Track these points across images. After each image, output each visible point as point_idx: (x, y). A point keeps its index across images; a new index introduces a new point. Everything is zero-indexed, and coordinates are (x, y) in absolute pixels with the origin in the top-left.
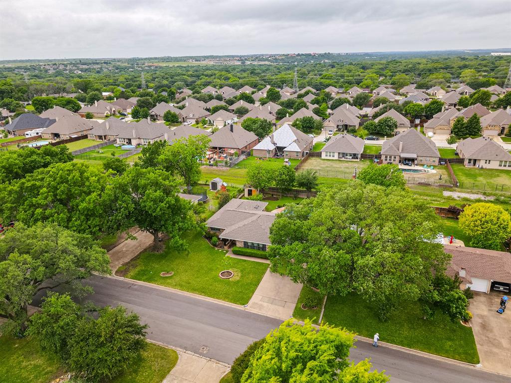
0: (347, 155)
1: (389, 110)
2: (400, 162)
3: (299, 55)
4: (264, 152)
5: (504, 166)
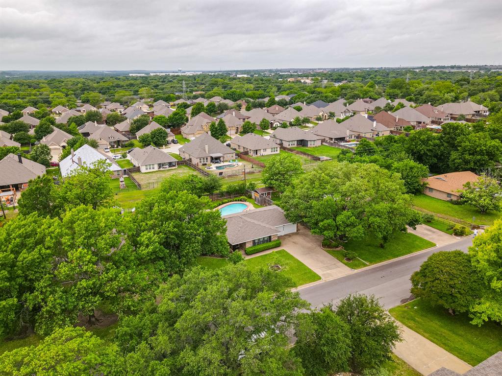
0: (163, 165)
1: (150, 122)
2: (212, 162)
5: (274, 151)
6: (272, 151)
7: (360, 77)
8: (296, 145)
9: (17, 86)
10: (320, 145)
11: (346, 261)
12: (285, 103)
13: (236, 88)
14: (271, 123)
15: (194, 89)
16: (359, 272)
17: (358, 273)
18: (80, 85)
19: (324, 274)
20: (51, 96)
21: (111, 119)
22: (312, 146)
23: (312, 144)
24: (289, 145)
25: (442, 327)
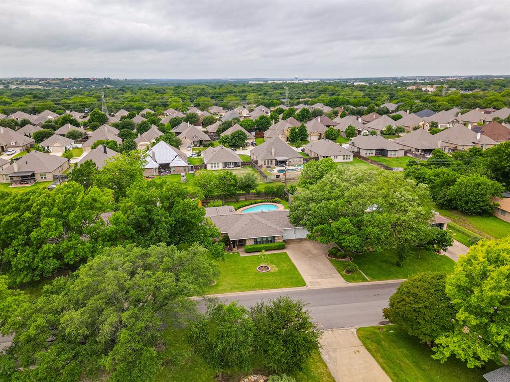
0: (228, 165)
1: (234, 124)
2: (276, 165)
3: (75, 79)
4: (149, 171)
5: (346, 159)
6: (344, 159)
7: (498, 84)
8: (374, 155)
9: (147, 92)
10: (403, 156)
11: (344, 273)
12: (386, 111)
13: (343, 95)
14: (359, 130)
15: (301, 96)
16: (353, 285)
17: (352, 287)
18: (199, 91)
19: (312, 282)
20: (170, 100)
21: (207, 121)
22: (393, 156)
23: (393, 154)
24: (366, 154)
25: (406, 356)
